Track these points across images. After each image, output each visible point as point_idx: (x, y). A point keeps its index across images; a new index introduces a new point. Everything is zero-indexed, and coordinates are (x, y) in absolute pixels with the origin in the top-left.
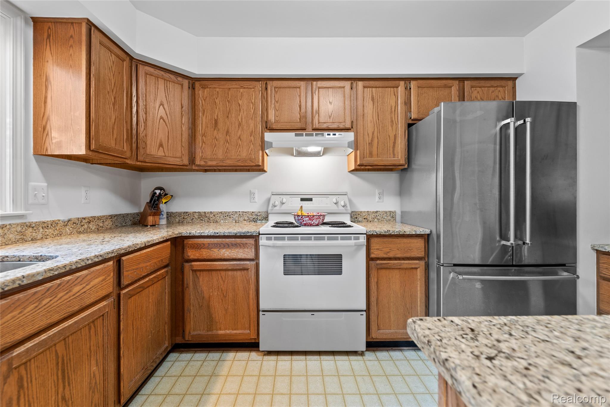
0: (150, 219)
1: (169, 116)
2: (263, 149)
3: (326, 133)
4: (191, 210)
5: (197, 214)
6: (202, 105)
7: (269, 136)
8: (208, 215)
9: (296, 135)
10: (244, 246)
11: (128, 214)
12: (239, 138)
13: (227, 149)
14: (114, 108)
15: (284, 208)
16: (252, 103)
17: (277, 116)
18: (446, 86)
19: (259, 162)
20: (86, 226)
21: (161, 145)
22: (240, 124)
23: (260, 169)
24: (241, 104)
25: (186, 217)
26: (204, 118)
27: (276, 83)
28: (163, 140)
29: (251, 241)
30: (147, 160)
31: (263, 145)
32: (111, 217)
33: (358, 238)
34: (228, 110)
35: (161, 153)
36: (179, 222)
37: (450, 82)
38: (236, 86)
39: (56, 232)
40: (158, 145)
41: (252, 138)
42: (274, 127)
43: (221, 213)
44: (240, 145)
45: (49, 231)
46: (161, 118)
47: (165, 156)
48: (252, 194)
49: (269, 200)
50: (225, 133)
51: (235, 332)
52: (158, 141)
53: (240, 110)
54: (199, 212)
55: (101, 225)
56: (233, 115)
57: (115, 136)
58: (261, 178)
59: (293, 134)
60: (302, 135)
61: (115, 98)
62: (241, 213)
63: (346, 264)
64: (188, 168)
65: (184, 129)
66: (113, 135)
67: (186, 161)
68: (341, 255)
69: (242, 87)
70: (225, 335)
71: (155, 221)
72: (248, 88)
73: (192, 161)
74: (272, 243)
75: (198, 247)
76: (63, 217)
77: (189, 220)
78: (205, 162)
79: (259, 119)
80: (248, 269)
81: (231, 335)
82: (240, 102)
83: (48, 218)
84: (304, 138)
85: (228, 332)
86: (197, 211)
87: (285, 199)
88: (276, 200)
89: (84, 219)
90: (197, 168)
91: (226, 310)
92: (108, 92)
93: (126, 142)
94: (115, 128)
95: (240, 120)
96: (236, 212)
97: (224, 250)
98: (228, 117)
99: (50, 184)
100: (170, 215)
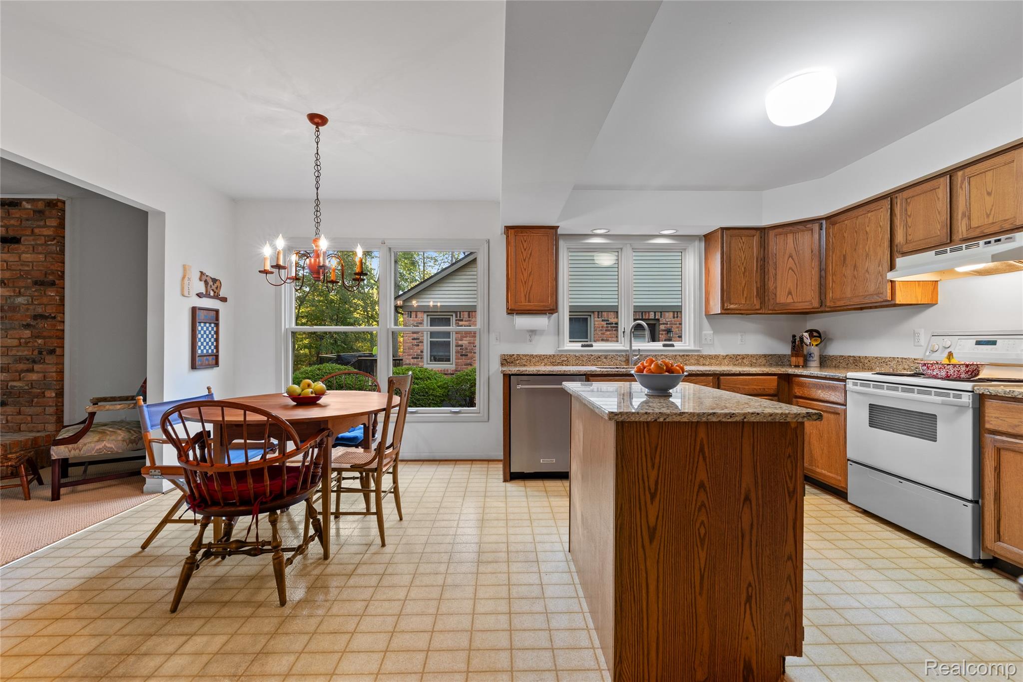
1: (797, 264)
3: (983, 242)
5: (852, 358)
6: (833, 243)
8: (862, 360)
9: (937, 254)
10: (835, 389)
11: (785, 355)
12: (867, 271)
13: (855, 285)
14: (744, 276)
16: (880, 226)
17: (910, 235)
19: (886, 296)
20: (740, 361)
21: (790, 293)
24: (868, 231)
25: (841, 361)
26: (834, 256)
27: (906, 193)
28: (792, 288)
29: (842, 385)
30: (776, 309)
32: (765, 356)
33: (960, 397)
34: (856, 241)
35: (790, 300)
36: (835, 367)
38: (862, 213)
39: (718, 362)
40: (787, 293)
41: (880, 268)
42: (905, 250)
43: (877, 358)
44: (867, 279)
45: (713, 361)
46: (790, 268)
47: (794, 302)
50: (853, 269)
51: (829, 474)
52: (787, 290)
53: (867, 239)
54: (854, 357)
55: (754, 361)
56: (861, 246)
57: (745, 295)
59: (932, 253)
60: (945, 252)
61: (745, 268)
62: (900, 360)
63: (941, 428)
64: (820, 310)
65: (813, 273)
66: (743, 295)
67: (816, 304)
68: (936, 416)
69: (868, 211)
70: (821, 474)
71: (799, 362)
72: (875, 210)
73: (822, 303)
74: (859, 388)
75: (802, 385)
76: (723, 353)
77: (844, 364)
78: (834, 302)
79: (887, 244)
80: (839, 414)
81: (825, 475)
82: (868, 229)
83: (713, 353)
84: (949, 255)
85: (824, 472)
86: (852, 355)
87: (949, 342)
88: (937, 343)
89: (739, 355)
90: (829, 309)
91: (823, 450)
92: (739, 267)
93: (756, 297)
94: (745, 289)
95: (867, 250)
96: (894, 358)
97: (820, 391)
98: (855, 249)
99: (716, 331)
100: (825, 358)
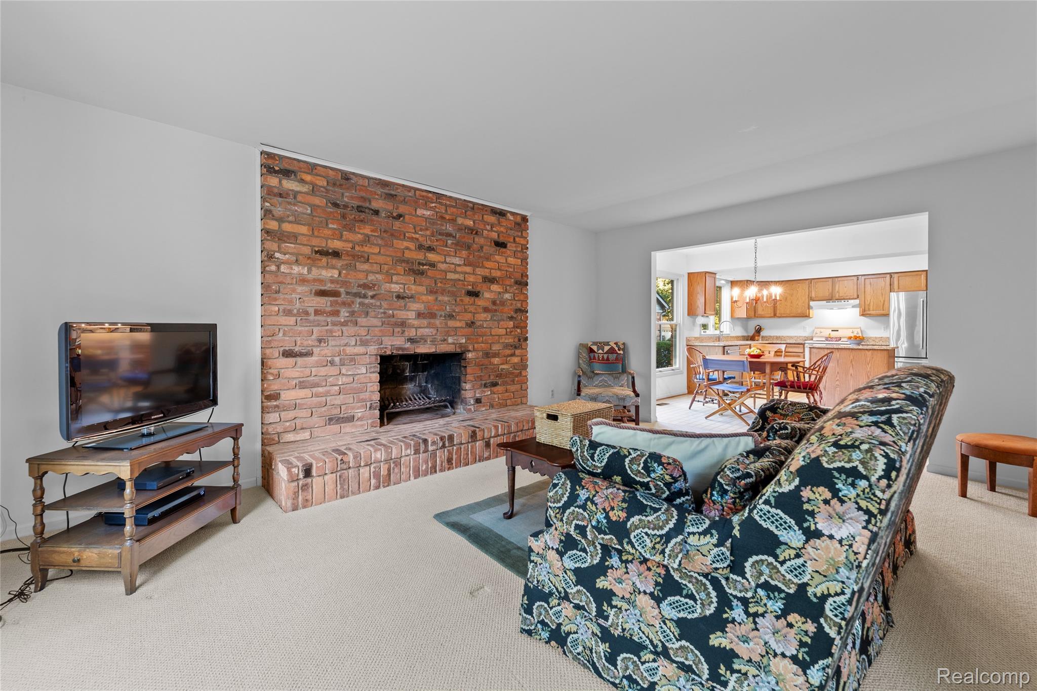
0: (756, 338)
2: (809, 309)
3: (843, 301)
4: (772, 335)
7: (812, 303)
9: (827, 302)
10: (799, 347)
12: (797, 304)
13: (791, 309)
15: (822, 334)
16: (804, 290)
17: (817, 294)
18: (917, 275)
19: (807, 313)
22: (798, 299)
23: (807, 316)
27: (815, 280)
29: (802, 346)
31: (809, 307)
34: (792, 293)
37: (920, 273)
41: (805, 304)
42: (815, 299)
44: (797, 308)
48: (804, 328)
49: (814, 331)
50: (790, 303)
53: (798, 293)
56: (795, 295)
58: (809, 321)
59: (825, 302)
62: (798, 335)
64: (772, 316)
67: (772, 314)
69: (798, 283)
73: (775, 313)
78: (781, 313)
79: (807, 296)
84: (831, 303)
87: (822, 330)
88: (818, 331)
90: (777, 316)
95: (798, 297)
98: (792, 296)
100: (762, 337)
